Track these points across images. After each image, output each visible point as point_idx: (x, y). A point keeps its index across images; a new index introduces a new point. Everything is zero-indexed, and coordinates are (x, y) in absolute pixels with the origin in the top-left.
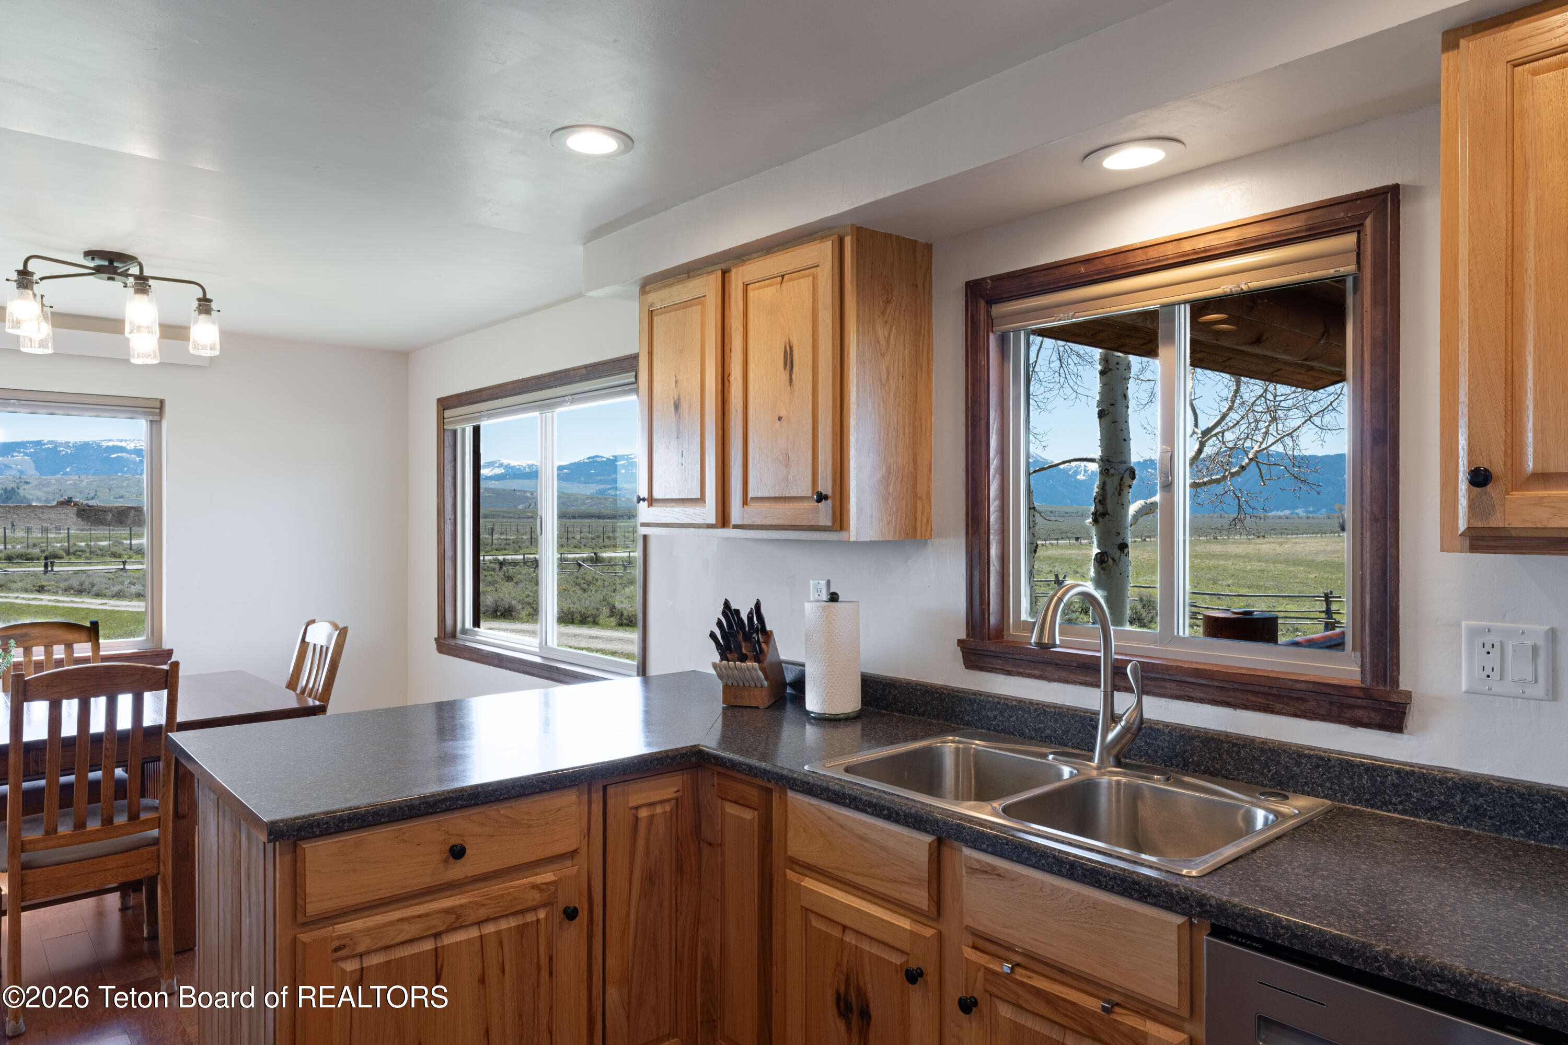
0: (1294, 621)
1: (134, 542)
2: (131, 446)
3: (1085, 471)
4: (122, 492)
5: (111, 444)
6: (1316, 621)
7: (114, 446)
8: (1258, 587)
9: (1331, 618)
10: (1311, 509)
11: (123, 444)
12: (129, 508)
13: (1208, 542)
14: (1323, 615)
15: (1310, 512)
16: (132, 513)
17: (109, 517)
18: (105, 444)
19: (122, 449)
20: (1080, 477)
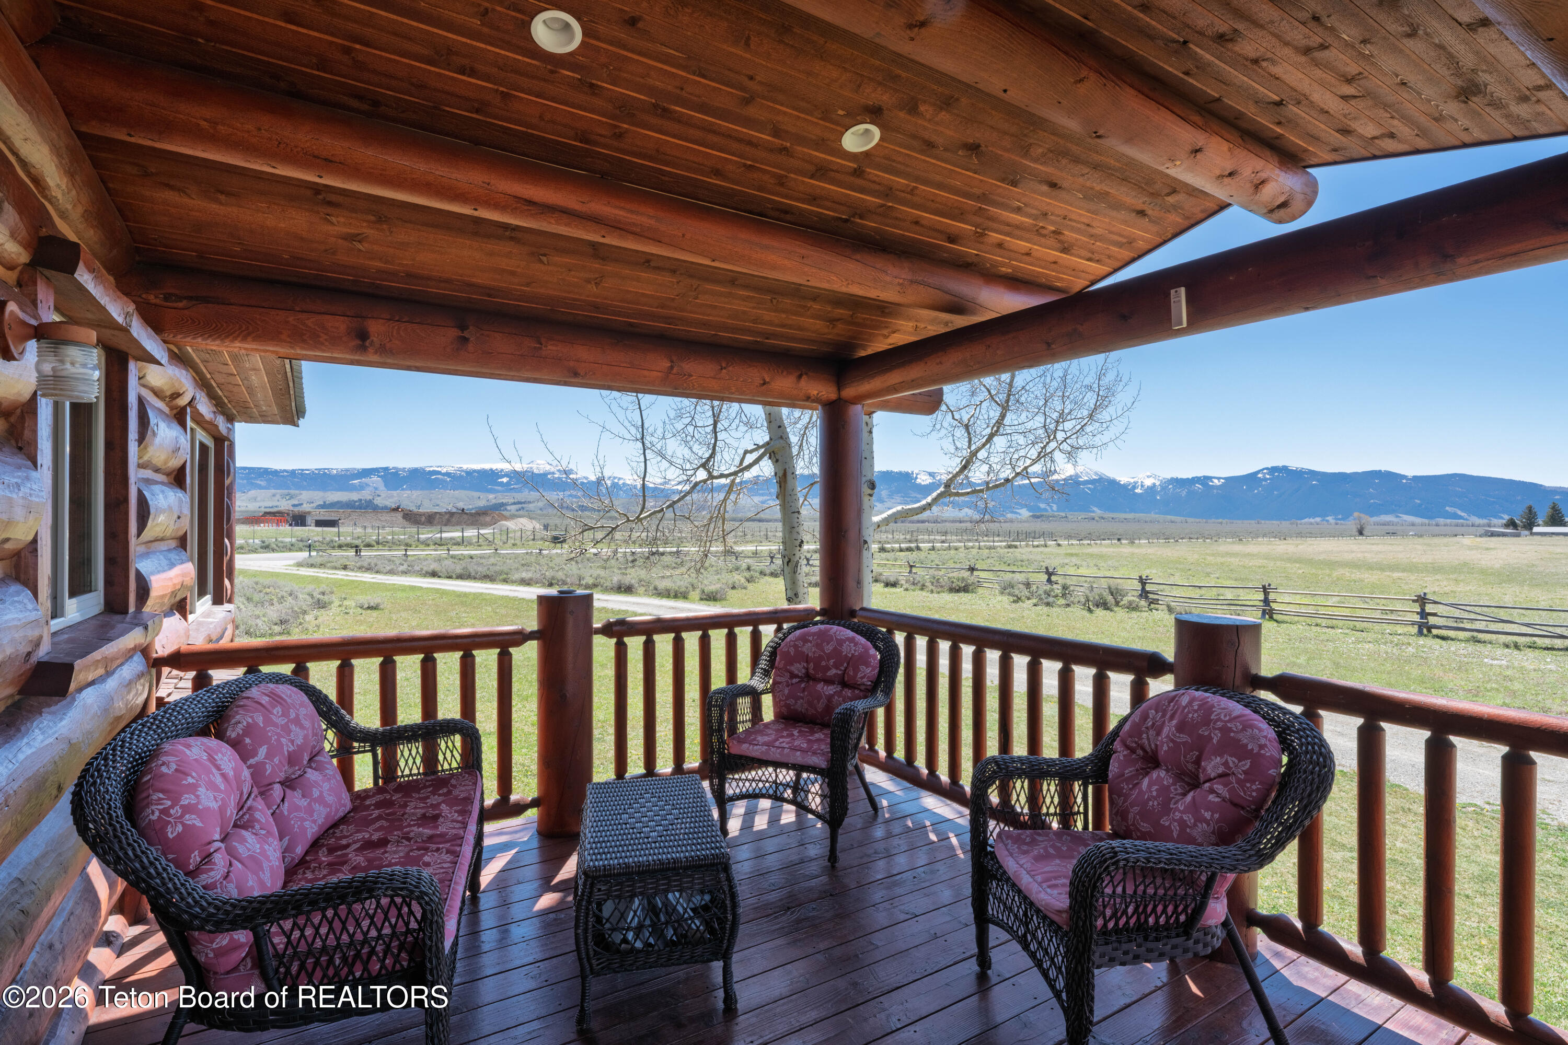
0: (1239, 608)
1: (465, 534)
2: (444, 470)
3: (1142, 486)
4: (438, 502)
5: (431, 469)
6: (1255, 608)
7: (434, 471)
8: (1242, 580)
9: (1269, 605)
10: (1340, 517)
11: (439, 469)
12: (436, 513)
13: (1233, 543)
14: (1261, 604)
15: (1339, 519)
16: (438, 516)
17: (423, 519)
18: (428, 469)
19: (439, 473)
20: (1138, 491)
